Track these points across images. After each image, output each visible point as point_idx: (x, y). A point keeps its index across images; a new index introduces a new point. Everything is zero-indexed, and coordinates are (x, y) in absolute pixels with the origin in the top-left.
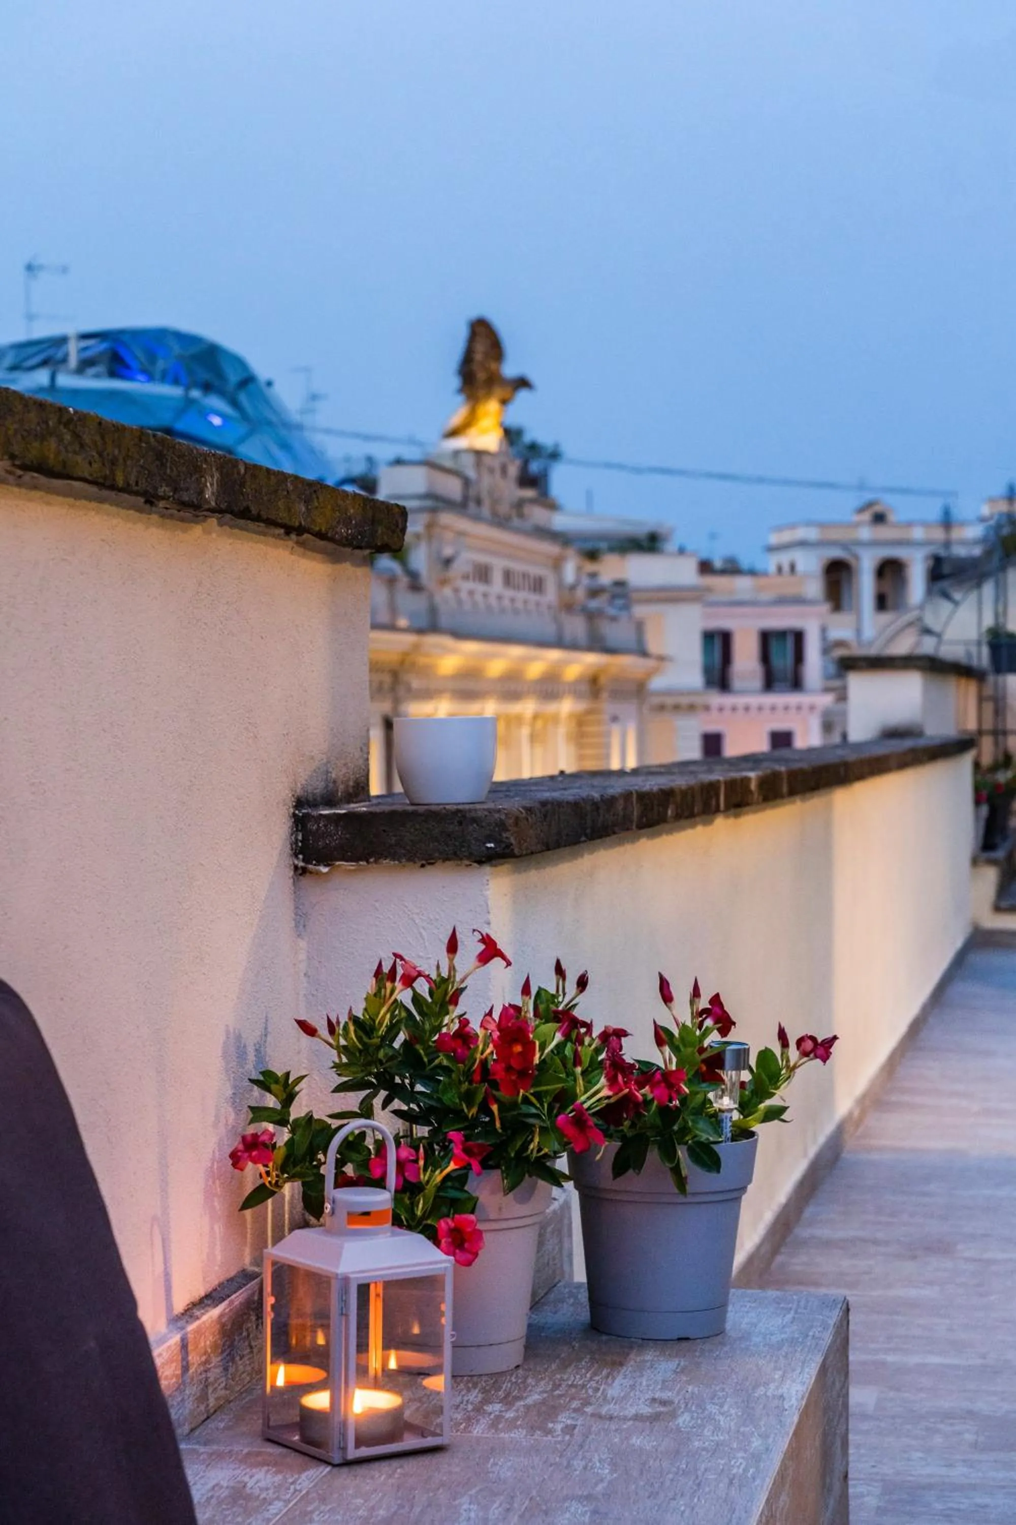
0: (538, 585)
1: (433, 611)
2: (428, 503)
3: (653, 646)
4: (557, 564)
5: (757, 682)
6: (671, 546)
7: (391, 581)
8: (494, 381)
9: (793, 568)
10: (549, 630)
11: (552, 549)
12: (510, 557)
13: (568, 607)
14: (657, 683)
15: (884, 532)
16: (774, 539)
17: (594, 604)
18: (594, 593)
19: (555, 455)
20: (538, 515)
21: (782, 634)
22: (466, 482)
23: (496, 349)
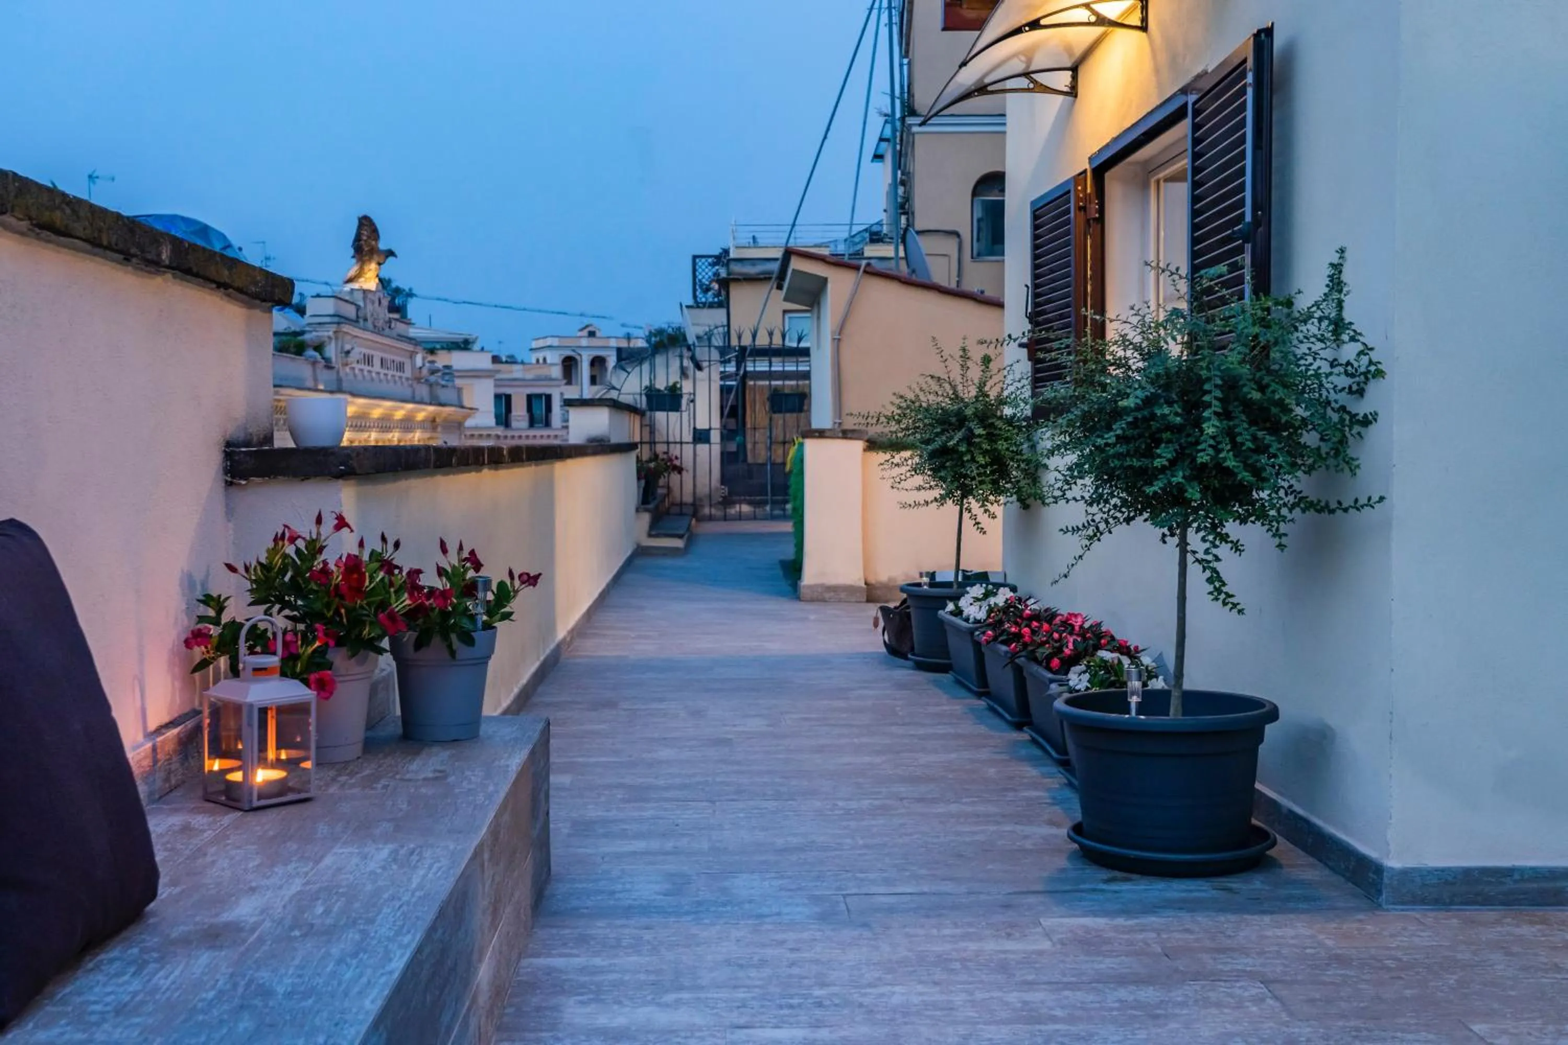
0: (400, 367)
1: (339, 380)
2: (336, 319)
3: (466, 403)
4: (412, 355)
5: (525, 424)
6: (476, 347)
7: (314, 363)
8: (373, 251)
9: (545, 359)
10: (408, 392)
11: (410, 348)
12: (384, 351)
13: (418, 380)
14: (469, 423)
15: (594, 342)
16: (534, 345)
17: (433, 378)
18: (433, 372)
19: (410, 295)
20: (400, 328)
21: (539, 396)
22: (358, 308)
23: (375, 233)
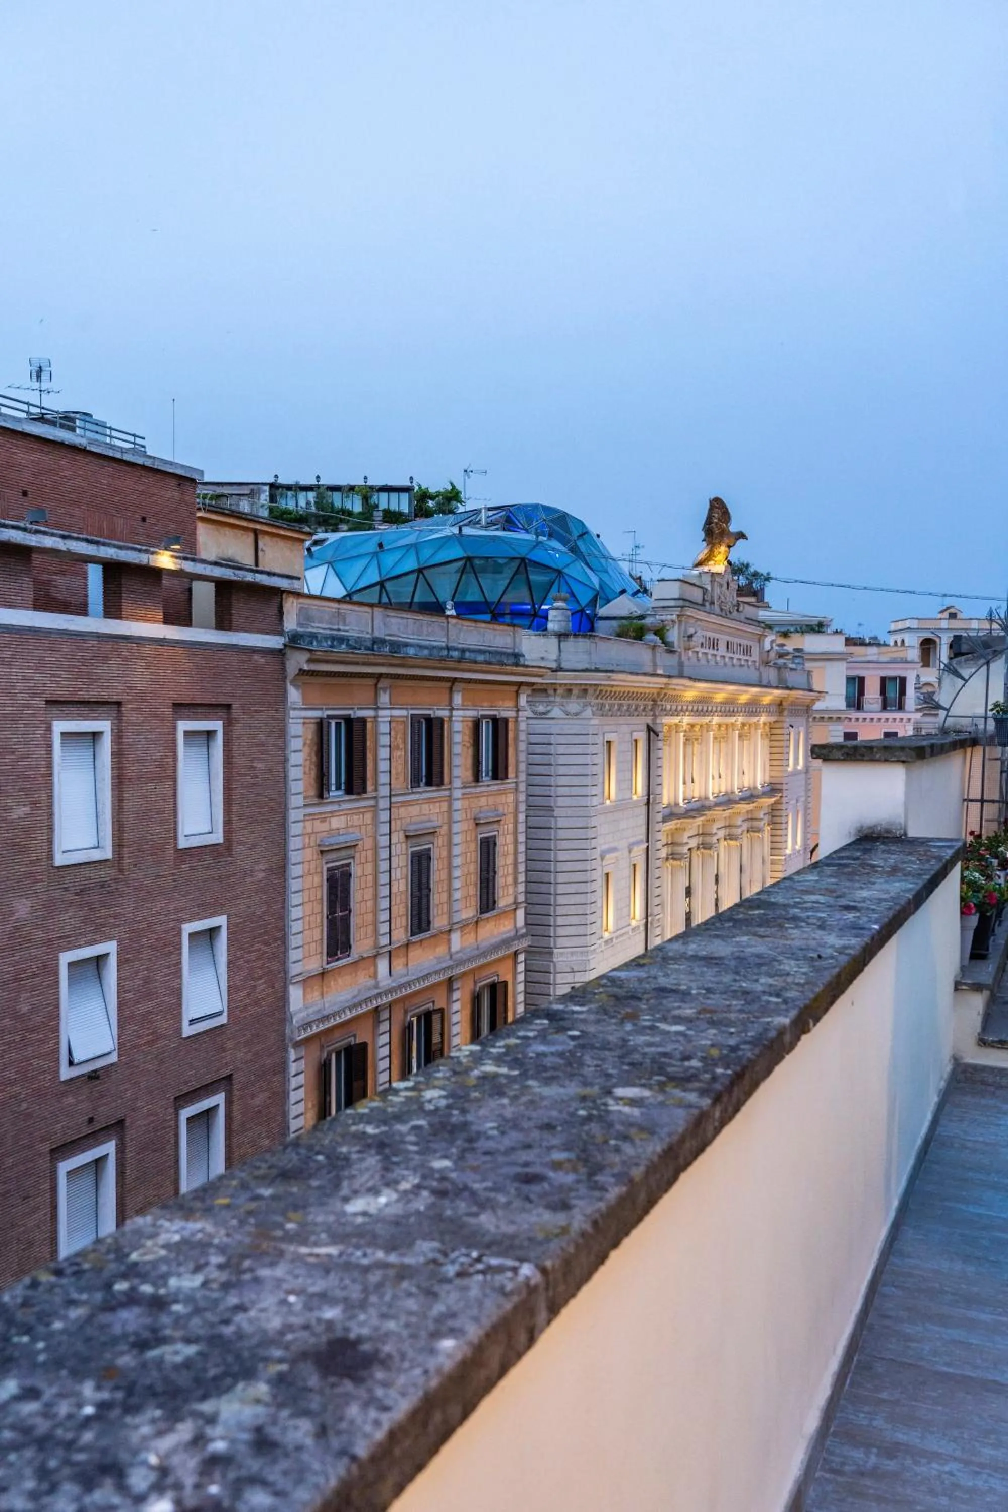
0: (747, 651)
1: (681, 664)
2: (681, 603)
3: (816, 687)
4: (760, 639)
5: (878, 706)
6: (831, 629)
7: (654, 647)
8: (724, 533)
9: (903, 641)
10: (753, 676)
11: (758, 631)
12: (730, 634)
13: (766, 663)
14: (818, 705)
15: (955, 624)
16: (893, 627)
17: (781, 661)
18: (781, 656)
19: (768, 579)
20: (749, 611)
21: (894, 679)
22: (705, 591)
23: (726, 515)
